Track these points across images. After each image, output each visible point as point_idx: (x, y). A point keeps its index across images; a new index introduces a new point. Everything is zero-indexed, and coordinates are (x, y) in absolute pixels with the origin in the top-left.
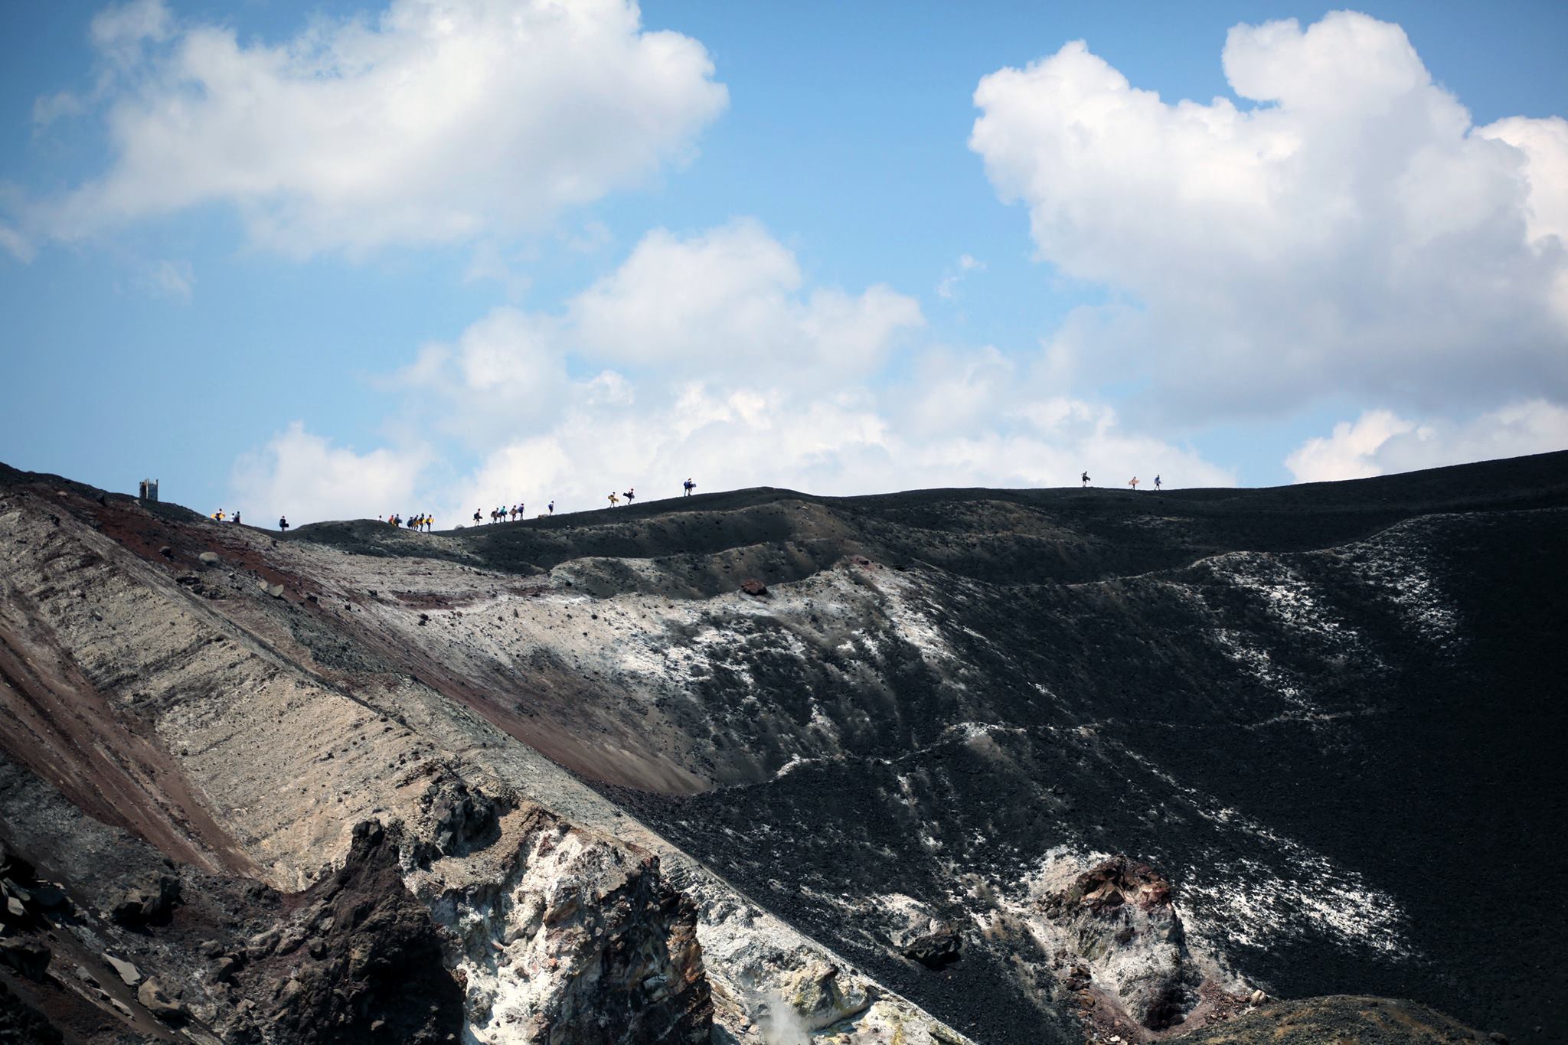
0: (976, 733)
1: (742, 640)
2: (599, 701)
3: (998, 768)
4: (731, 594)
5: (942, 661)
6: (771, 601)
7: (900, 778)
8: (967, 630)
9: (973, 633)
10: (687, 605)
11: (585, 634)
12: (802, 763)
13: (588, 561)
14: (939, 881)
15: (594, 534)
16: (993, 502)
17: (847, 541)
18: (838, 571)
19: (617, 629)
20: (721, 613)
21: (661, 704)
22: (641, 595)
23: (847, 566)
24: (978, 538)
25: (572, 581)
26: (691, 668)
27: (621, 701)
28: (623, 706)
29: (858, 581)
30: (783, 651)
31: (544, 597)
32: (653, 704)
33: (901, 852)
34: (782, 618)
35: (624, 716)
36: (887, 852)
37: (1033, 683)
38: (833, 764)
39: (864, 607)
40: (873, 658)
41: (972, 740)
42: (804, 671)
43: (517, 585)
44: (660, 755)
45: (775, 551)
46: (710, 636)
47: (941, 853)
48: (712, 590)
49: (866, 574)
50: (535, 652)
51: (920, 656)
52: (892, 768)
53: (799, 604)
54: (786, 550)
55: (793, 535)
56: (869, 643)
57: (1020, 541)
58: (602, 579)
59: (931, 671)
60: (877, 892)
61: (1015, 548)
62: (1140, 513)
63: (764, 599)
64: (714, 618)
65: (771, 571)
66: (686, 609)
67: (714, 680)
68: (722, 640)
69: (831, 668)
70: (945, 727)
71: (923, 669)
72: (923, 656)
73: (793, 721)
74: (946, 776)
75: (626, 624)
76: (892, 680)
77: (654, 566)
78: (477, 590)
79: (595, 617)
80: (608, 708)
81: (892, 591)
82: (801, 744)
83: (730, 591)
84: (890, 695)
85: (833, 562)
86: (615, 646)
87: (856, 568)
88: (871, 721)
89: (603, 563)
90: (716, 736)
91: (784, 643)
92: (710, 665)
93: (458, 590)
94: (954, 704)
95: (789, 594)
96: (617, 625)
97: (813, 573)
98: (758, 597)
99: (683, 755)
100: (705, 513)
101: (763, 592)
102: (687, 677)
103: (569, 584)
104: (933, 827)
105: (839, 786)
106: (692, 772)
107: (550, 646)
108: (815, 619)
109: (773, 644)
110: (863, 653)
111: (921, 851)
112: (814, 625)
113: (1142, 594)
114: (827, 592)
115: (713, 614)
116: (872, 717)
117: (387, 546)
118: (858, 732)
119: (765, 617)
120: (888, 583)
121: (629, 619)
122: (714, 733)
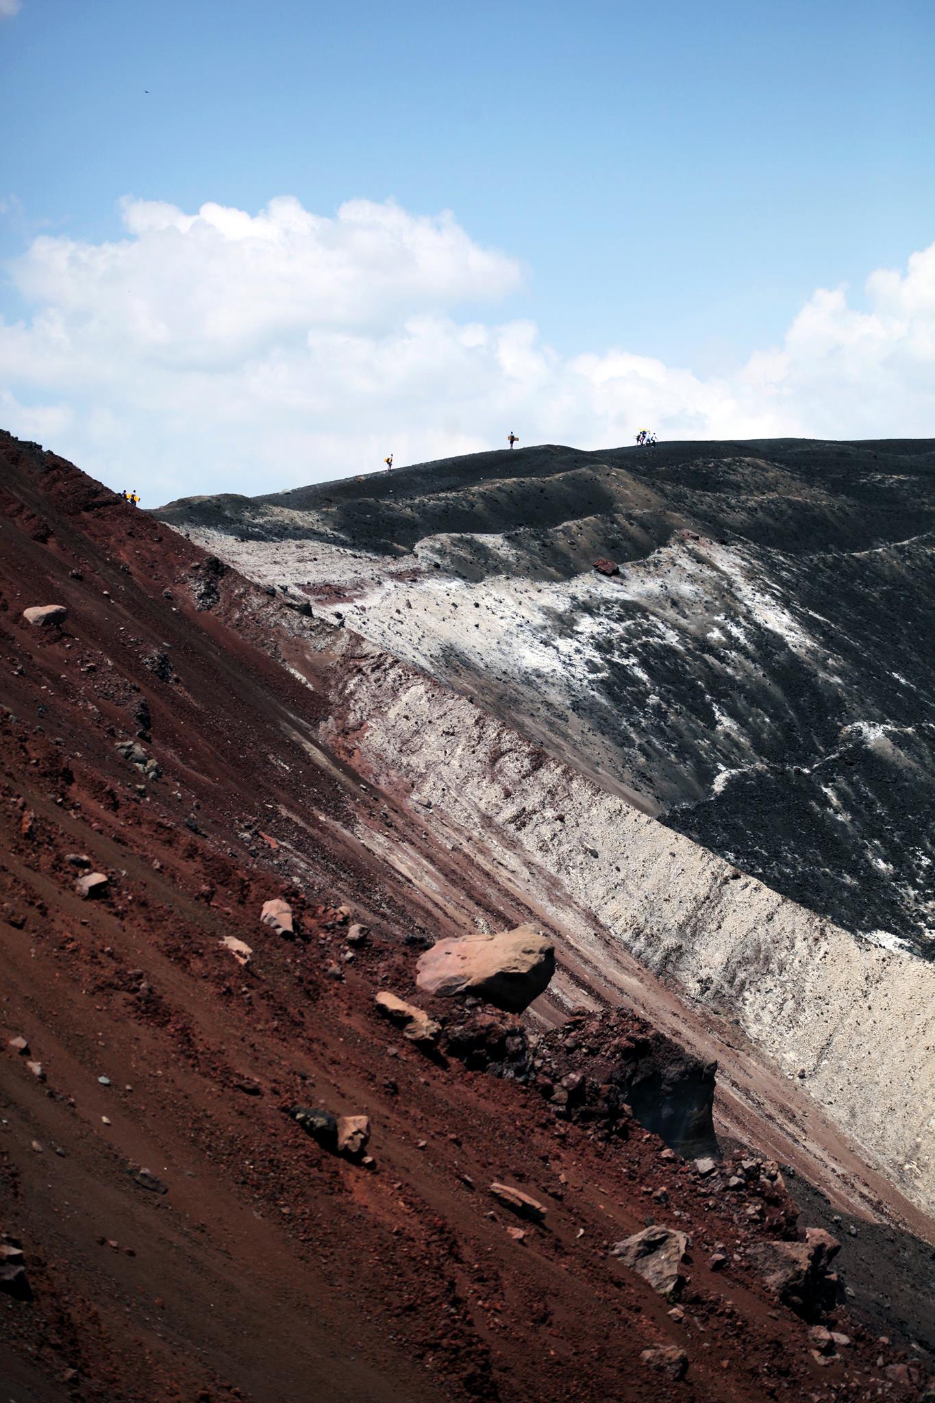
0: (875, 735)
1: (619, 628)
2: (522, 707)
3: (910, 776)
4: (587, 575)
5: (809, 651)
6: (626, 583)
7: (825, 790)
8: (811, 613)
9: (817, 616)
10: (553, 588)
11: (477, 626)
12: (732, 775)
13: (443, 536)
14: (908, 913)
15: (435, 505)
16: (747, 459)
17: (668, 512)
18: (676, 547)
19: (502, 618)
20: (587, 597)
21: (576, 706)
22: (508, 578)
23: (682, 542)
24: (756, 502)
25: (439, 561)
26: (586, 663)
27: (539, 706)
28: (543, 712)
29: (700, 560)
30: (660, 641)
31: (422, 582)
32: (569, 708)
33: (860, 878)
34: (644, 602)
35: (551, 724)
36: (848, 880)
37: (891, 672)
38: (760, 775)
39: (715, 588)
40: (744, 648)
41: (873, 743)
42: (688, 663)
43: (393, 568)
44: (600, 770)
45: (609, 525)
46: (587, 624)
47: (896, 878)
48: (569, 573)
49: (703, 551)
50: (443, 651)
51: (786, 645)
52: (813, 777)
53: (653, 585)
54: (618, 524)
55: (615, 505)
56: (736, 632)
57: (791, 504)
58: (465, 559)
59: (803, 662)
60: (860, 929)
61: (790, 512)
62: (869, 470)
63: (619, 580)
64: (583, 603)
65: (613, 548)
66: (553, 592)
67: (612, 677)
68: (600, 629)
69: (711, 659)
70: (840, 728)
71: (794, 658)
72: (790, 645)
73: (702, 724)
74: (865, 786)
75: (508, 613)
76: (771, 672)
77: (506, 543)
78: (362, 576)
79: (477, 605)
80: (532, 715)
81: (733, 570)
82: (720, 751)
83: (586, 572)
84: (776, 691)
85: (668, 538)
86: (508, 638)
87: (691, 544)
88: (771, 722)
89: (461, 540)
90: (640, 745)
91: (658, 632)
92: (602, 659)
93: (345, 577)
94: (839, 702)
95: (641, 574)
96: (500, 614)
97: (654, 550)
98: (613, 577)
99: (620, 769)
100: (527, 480)
101: (616, 573)
102: (586, 674)
103: (437, 566)
104: (876, 847)
105: (775, 801)
106: (637, 790)
107: (453, 641)
108: (674, 604)
109: (648, 633)
110: (733, 643)
111: (875, 875)
112: (675, 608)
113: (918, 562)
114: (674, 571)
115: (581, 599)
116: (770, 717)
117: (261, 526)
118: (765, 736)
119: (629, 602)
120: (727, 560)
121: (507, 606)
122: (638, 741)
